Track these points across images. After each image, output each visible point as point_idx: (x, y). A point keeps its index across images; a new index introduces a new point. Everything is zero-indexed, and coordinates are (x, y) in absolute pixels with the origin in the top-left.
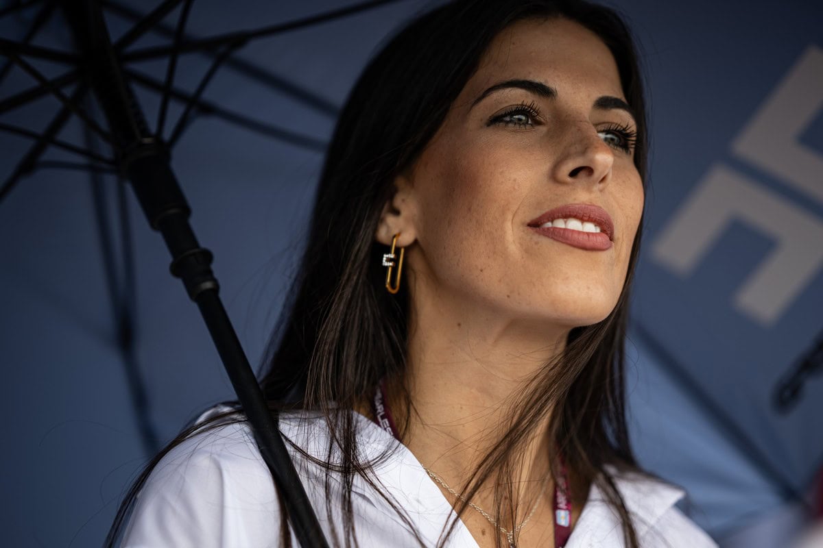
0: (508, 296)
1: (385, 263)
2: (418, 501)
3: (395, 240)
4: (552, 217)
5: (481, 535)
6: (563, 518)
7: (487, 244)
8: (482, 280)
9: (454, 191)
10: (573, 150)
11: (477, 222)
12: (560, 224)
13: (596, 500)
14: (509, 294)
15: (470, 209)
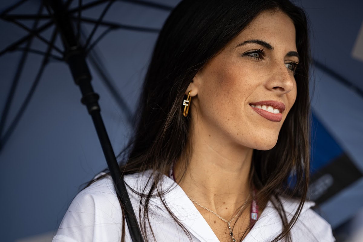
0: (238, 134)
1: (184, 104)
2: (183, 208)
3: (189, 93)
4: (262, 104)
5: (213, 223)
6: (254, 216)
7: (233, 109)
8: (228, 124)
9: (222, 82)
10: (277, 77)
11: (230, 99)
12: (264, 108)
13: (270, 207)
14: (238, 133)
15: (228, 92)
